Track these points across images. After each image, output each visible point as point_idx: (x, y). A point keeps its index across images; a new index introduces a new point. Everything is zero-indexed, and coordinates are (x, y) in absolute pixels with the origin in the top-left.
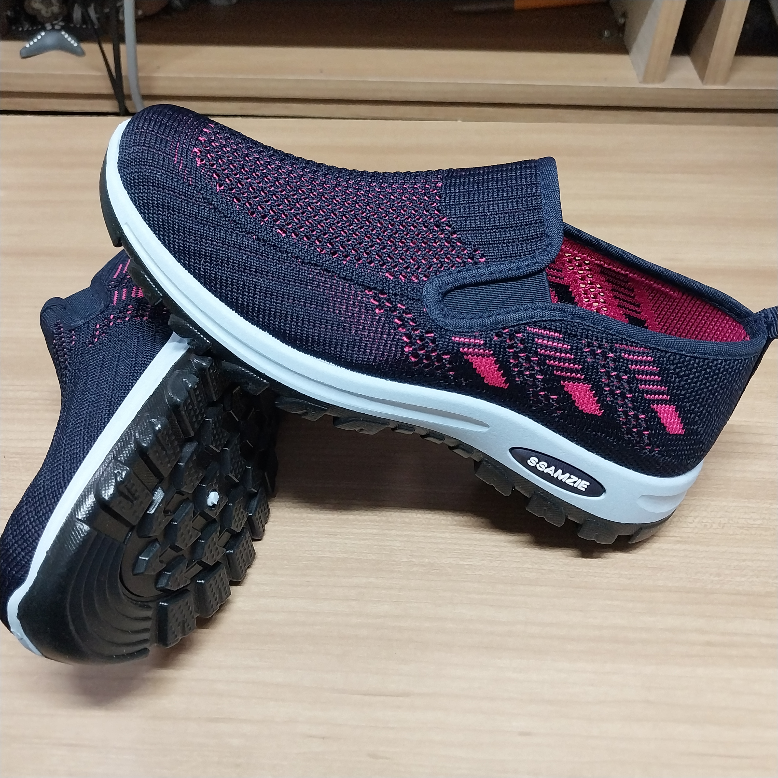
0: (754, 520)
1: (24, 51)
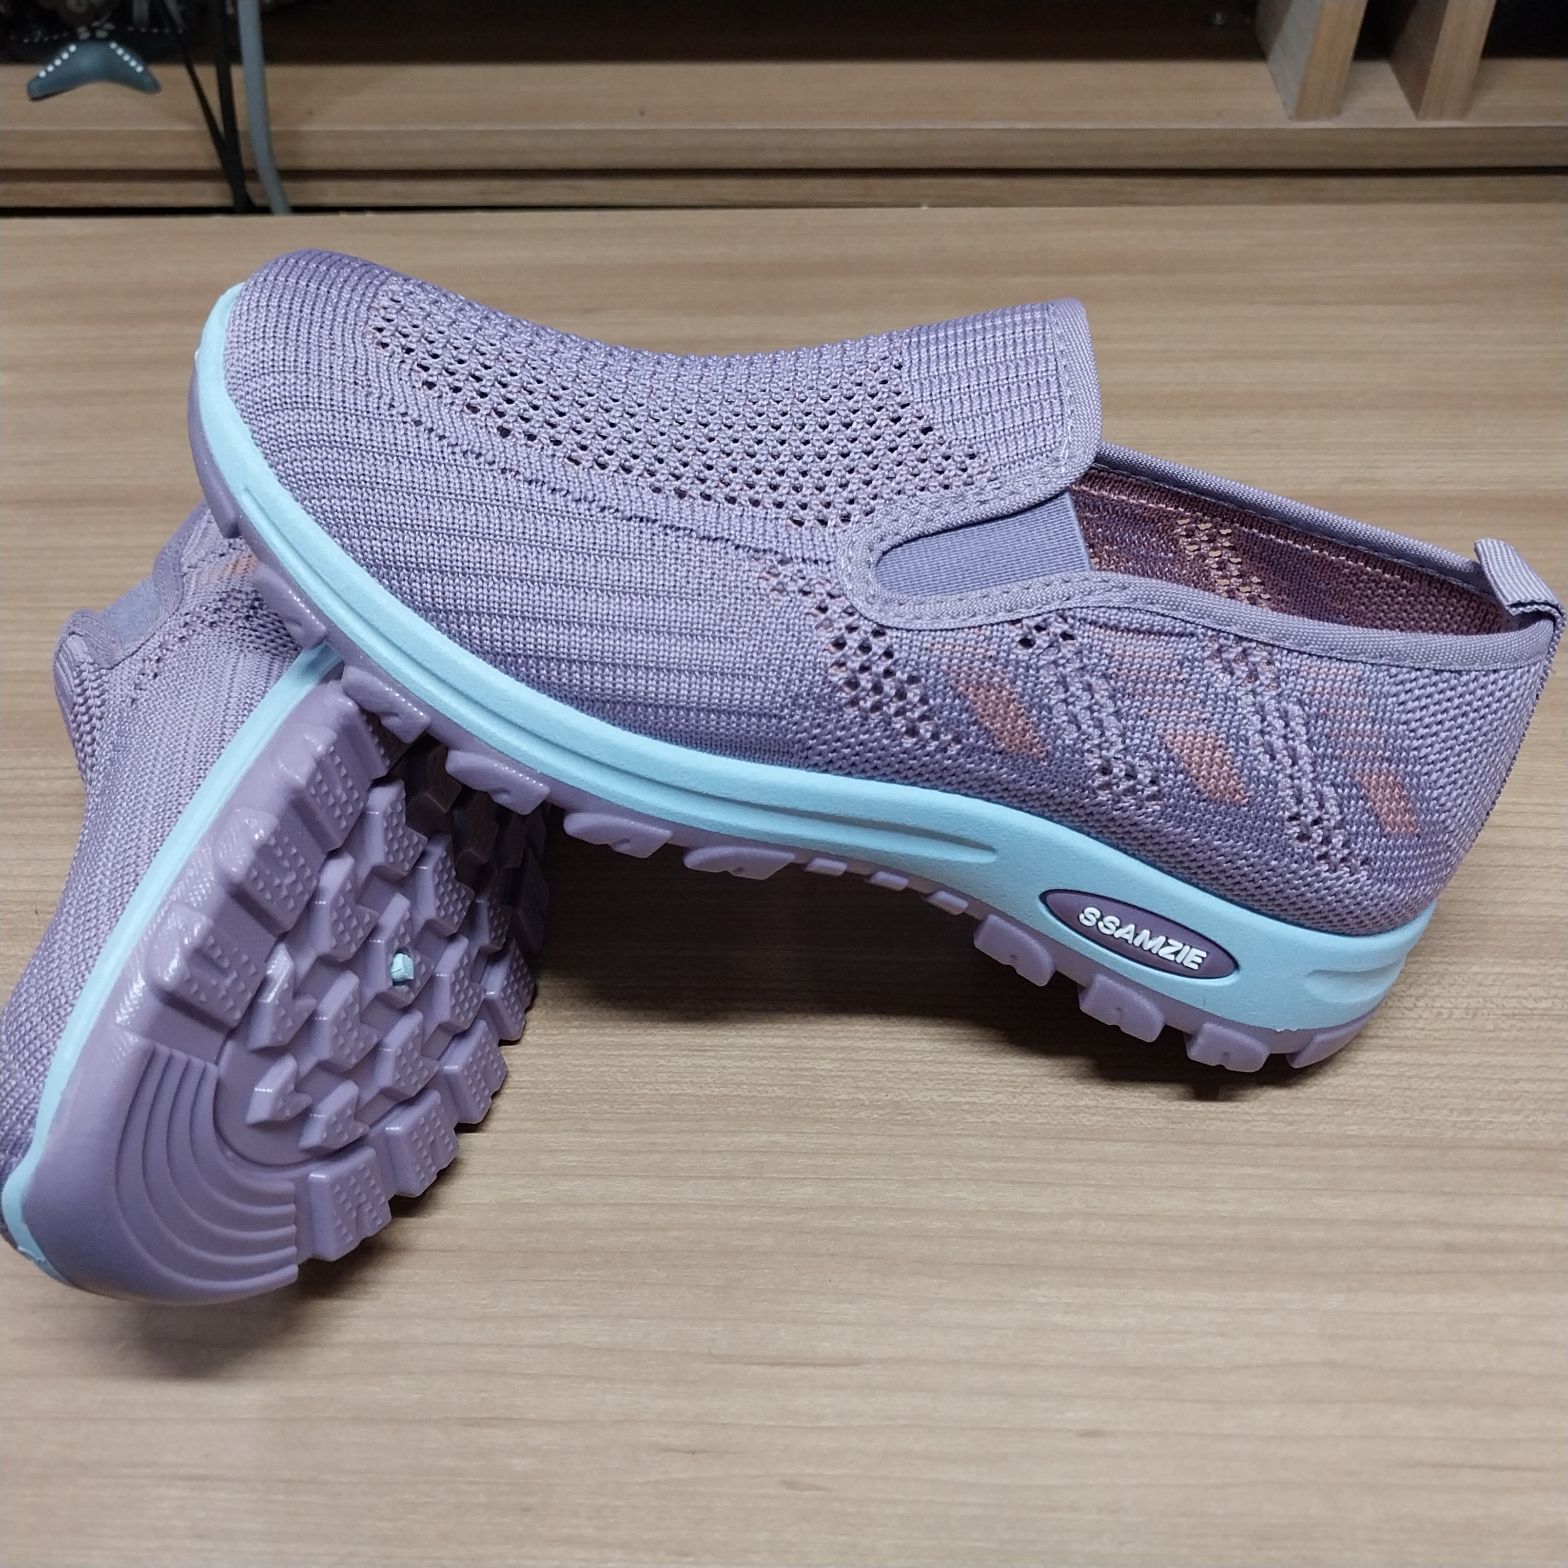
0: (1536, 1000)
1: (35, 85)
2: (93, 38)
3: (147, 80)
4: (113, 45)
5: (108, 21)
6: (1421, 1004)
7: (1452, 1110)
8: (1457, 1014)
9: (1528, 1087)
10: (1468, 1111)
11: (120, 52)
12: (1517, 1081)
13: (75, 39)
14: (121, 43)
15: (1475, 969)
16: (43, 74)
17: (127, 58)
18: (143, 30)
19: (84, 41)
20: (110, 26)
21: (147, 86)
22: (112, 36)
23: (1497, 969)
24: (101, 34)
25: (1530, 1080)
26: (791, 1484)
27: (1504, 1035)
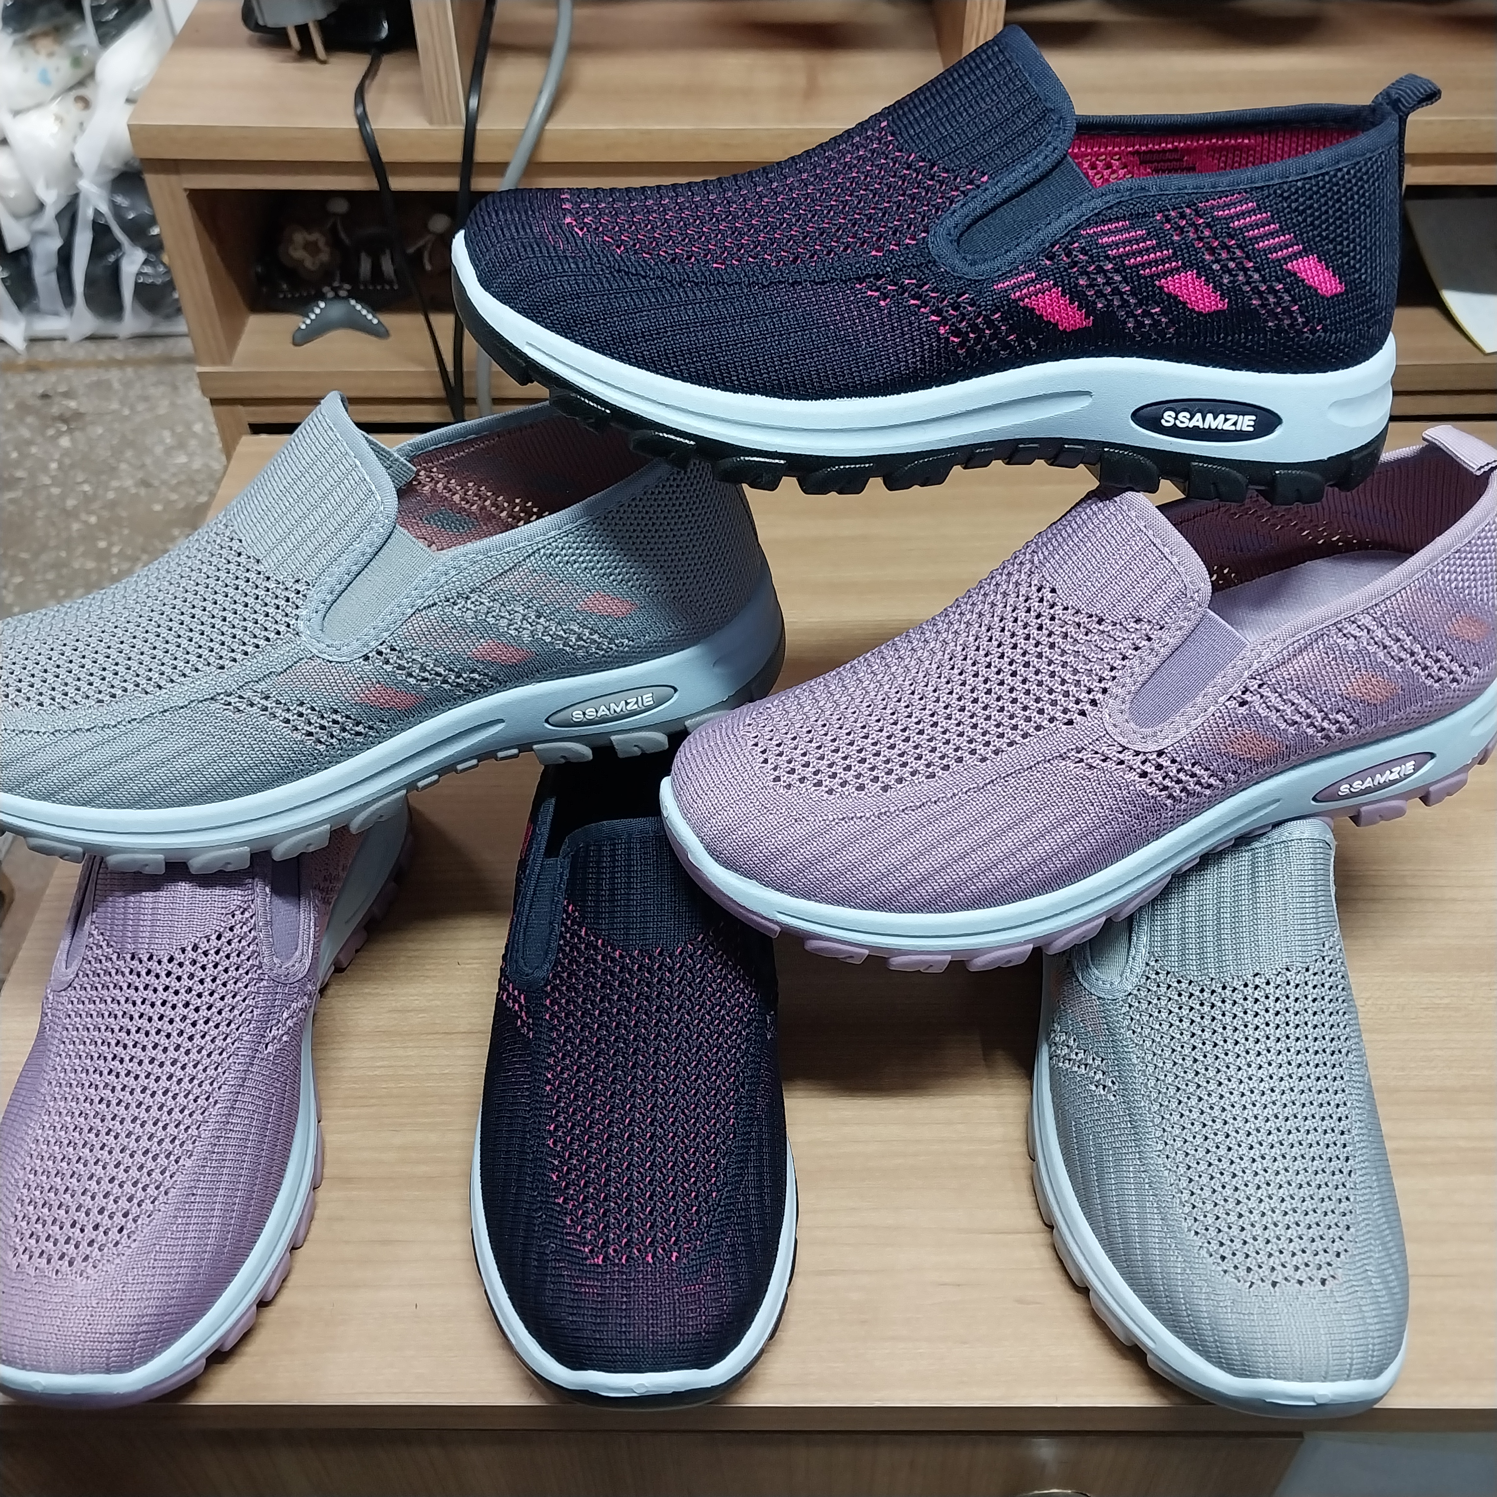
0: (1441, 998)
1: (298, 335)
2: (337, 297)
3: (382, 330)
4: (353, 302)
5: (343, 280)
6: (1369, 1002)
7: (1393, 1069)
8: (1393, 1008)
9: (1439, 1053)
10: (1403, 1069)
11: (359, 307)
12: (1432, 1049)
13: (323, 297)
14: (358, 301)
15: (1402, 979)
16: (303, 327)
17: (364, 312)
18: (371, 288)
19: (332, 299)
20: (347, 286)
21: (380, 333)
22: (351, 295)
23: (1415, 979)
24: (343, 293)
25: (1440, 1049)
26: (1020, 1301)
27: (1422, 1021)
